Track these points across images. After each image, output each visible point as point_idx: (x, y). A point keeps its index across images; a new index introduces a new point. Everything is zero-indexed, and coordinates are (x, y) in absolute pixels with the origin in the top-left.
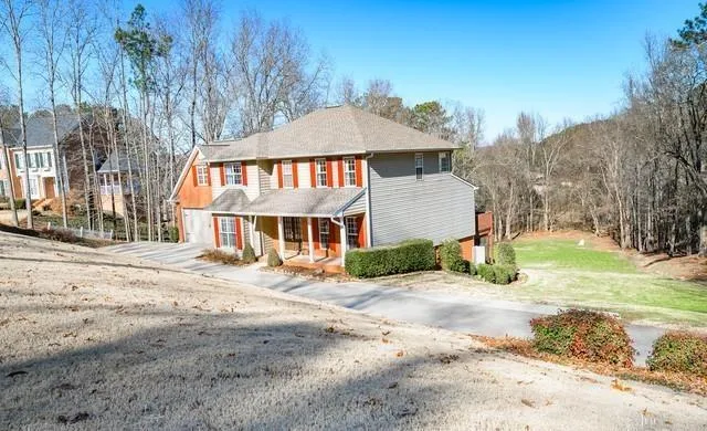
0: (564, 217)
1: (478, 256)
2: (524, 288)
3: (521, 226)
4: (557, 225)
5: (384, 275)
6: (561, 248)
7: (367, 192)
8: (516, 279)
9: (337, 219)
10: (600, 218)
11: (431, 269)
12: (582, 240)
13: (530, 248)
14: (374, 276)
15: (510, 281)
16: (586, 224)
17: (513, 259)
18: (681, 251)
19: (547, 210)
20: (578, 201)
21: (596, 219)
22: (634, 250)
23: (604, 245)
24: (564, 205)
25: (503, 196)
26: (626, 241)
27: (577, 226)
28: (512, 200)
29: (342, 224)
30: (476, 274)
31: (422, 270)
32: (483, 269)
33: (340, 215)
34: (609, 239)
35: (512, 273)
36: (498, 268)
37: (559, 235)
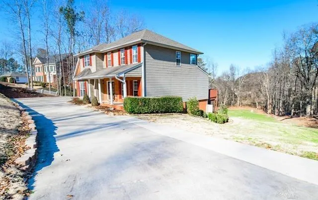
0: (245, 102)
1: (209, 109)
2: (232, 126)
3: (229, 104)
4: (242, 105)
5: (148, 113)
6: (244, 112)
7: (143, 64)
8: (227, 121)
9: (121, 78)
10: (259, 103)
11: (180, 112)
12: (252, 110)
13: (233, 112)
14: (140, 113)
15: (224, 122)
16: (254, 105)
17: (226, 112)
18: (297, 115)
19: (239, 98)
20: (250, 97)
21: (257, 104)
22: (273, 115)
23: (260, 112)
24: (245, 98)
25: (223, 93)
26: (269, 111)
27: (250, 106)
28: (226, 95)
29: (124, 81)
30: (207, 117)
31: (175, 112)
32: (210, 115)
33: (122, 75)
34: (262, 110)
35: (225, 118)
36: (218, 115)
37: (243, 108)
